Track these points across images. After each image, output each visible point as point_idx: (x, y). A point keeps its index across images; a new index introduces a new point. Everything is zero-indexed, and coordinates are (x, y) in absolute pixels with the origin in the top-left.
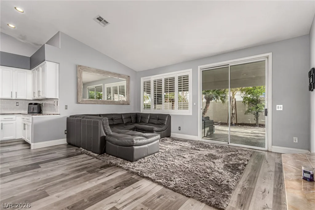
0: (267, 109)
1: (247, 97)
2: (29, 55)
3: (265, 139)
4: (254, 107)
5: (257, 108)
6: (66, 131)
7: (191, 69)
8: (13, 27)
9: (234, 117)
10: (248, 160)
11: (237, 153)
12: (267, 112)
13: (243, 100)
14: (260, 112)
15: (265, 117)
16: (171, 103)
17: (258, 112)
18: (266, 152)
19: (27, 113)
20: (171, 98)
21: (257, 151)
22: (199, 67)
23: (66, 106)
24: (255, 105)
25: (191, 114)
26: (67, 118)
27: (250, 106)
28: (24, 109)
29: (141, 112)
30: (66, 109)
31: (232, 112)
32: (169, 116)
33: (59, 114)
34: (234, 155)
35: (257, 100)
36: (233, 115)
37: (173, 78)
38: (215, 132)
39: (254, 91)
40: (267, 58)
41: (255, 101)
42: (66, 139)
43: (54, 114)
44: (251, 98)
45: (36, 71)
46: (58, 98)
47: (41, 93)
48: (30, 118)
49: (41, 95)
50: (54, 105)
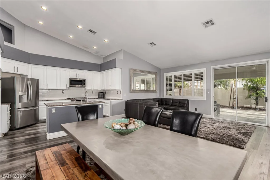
0: (267, 98)
1: (248, 85)
2: (100, 63)
3: (265, 120)
4: (254, 93)
5: (257, 94)
6: (125, 110)
7: (206, 69)
8: (96, 48)
9: (235, 101)
10: (253, 131)
11: (244, 126)
12: (267, 99)
13: (243, 87)
14: (260, 97)
15: (265, 103)
16: (179, 89)
17: (258, 98)
18: (267, 127)
19: (98, 98)
20: (179, 85)
21: (259, 126)
22: (212, 67)
24: (255, 91)
25: (205, 99)
26: (126, 101)
27: (250, 92)
29: (164, 98)
31: (234, 97)
32: (188, 101)
33: (122, 99)
34: (243, 128)
35: (257, 88)
36: (235, 99)
37: (191, 74)
38: (221, 113)
39: (254, 80)
40: (268, 62)
41: (256, 88)
42: (125, 114)
43: (120, 99)
44: (251, 85)
45: (106, 73)
46: (121, 89)
47: (111, 86)
48: (109, 101)
49: (111, 87)
50: (117, 93)
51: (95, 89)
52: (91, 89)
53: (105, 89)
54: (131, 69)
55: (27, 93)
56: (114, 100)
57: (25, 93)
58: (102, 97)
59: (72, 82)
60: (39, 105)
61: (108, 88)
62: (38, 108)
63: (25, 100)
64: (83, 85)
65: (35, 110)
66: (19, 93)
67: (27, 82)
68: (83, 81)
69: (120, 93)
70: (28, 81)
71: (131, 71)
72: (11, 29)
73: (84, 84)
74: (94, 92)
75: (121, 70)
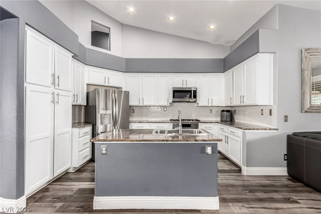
6: (286, 156)
8: (214, 27)
19: (220, 122)
23: (286, 117)
26: (288, 136)
28: (216, 116)
30: (286, 121)
33: (277, 130)
43: (270, 129)
45: (234, 73)
46: (272, 104)
47: (245, 98)
48: (239, 132)
49: (245, 101)
50: (262, 114)
51: (214, 104)
52: (207, 105)
53: (232, 105)
54: (306, 50)
56: (253, 129)
58: (228, 120)
59: (175, 93)
61: (238, 103)
64: (192, 98)
68: (193, 91)
69: (271, 114)
70: (114, 95)
71: (305, 54)
73: (195, 97)
74: (214, 110)
75: (273, 56)
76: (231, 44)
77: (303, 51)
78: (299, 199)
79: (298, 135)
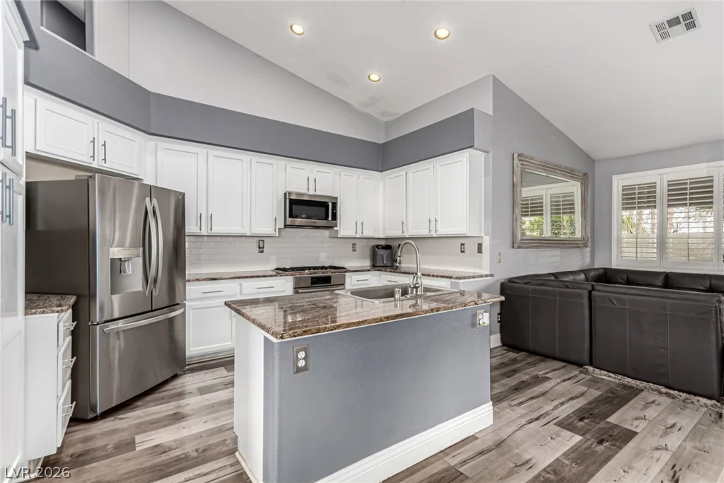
6: (499, 316)
19: (368, 269)
23: (499, 254)
26: (502, 284)
28: (363, 258)
30: (499, 261)
33: (492, 275)
42: (499, 334)
43: (486, 276)
45: (409, 175)
47: (439, 222)
49: (439, 229)
50: (463, 252)
51: (365, 234)
52: (353, 234)
53: (405, 235)
54: (518, 155)
55: (141, 249)
57: (133, 251)
58: (389, 264)
59: (294, 206)
60: (185, 300)
61: (422, 232)
62: (182, 310)
63: (134, 280)
64: (330, 219)
65: (171, 320)
66: (112, 249)
67: (141, 200)
68: (330, 204)
69: (480, 252)
70: (148, 199)
72: (82, 19)
73: (334, 217)
74: (359, 245)
75: (485, 158)
76: (387, 119)
77: (515, 156)
78: (547, 373)
79: (517, 281)
